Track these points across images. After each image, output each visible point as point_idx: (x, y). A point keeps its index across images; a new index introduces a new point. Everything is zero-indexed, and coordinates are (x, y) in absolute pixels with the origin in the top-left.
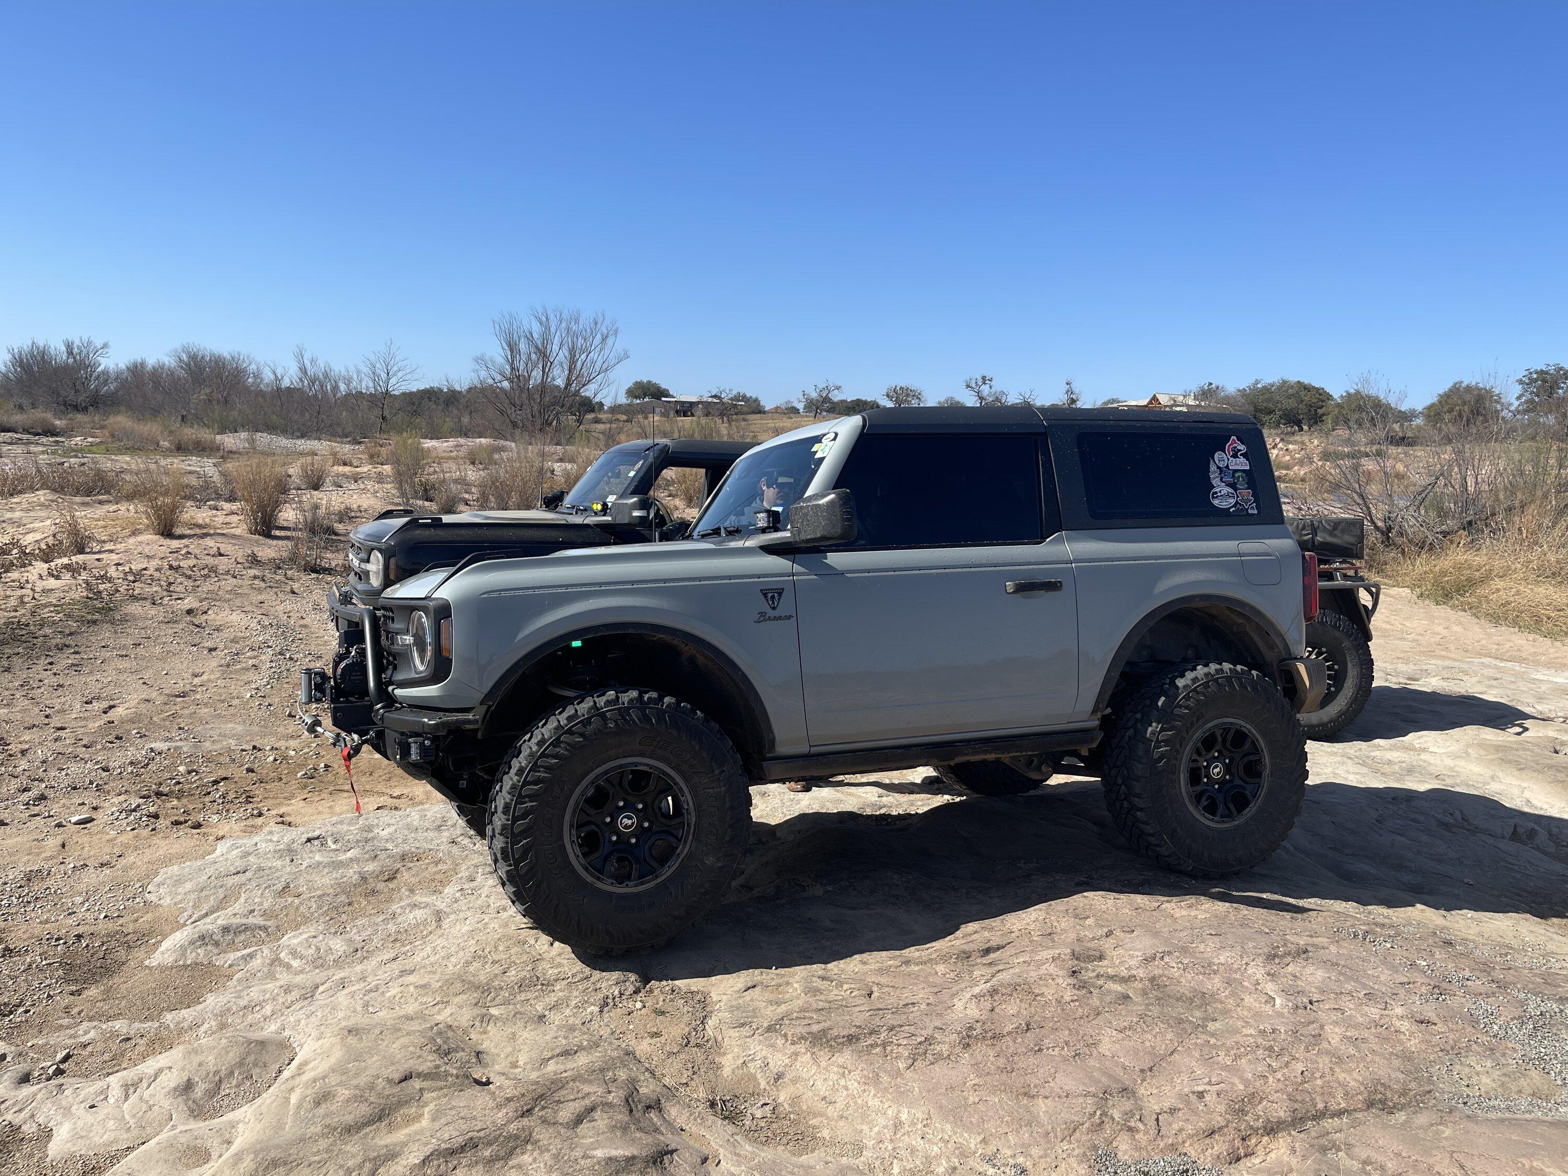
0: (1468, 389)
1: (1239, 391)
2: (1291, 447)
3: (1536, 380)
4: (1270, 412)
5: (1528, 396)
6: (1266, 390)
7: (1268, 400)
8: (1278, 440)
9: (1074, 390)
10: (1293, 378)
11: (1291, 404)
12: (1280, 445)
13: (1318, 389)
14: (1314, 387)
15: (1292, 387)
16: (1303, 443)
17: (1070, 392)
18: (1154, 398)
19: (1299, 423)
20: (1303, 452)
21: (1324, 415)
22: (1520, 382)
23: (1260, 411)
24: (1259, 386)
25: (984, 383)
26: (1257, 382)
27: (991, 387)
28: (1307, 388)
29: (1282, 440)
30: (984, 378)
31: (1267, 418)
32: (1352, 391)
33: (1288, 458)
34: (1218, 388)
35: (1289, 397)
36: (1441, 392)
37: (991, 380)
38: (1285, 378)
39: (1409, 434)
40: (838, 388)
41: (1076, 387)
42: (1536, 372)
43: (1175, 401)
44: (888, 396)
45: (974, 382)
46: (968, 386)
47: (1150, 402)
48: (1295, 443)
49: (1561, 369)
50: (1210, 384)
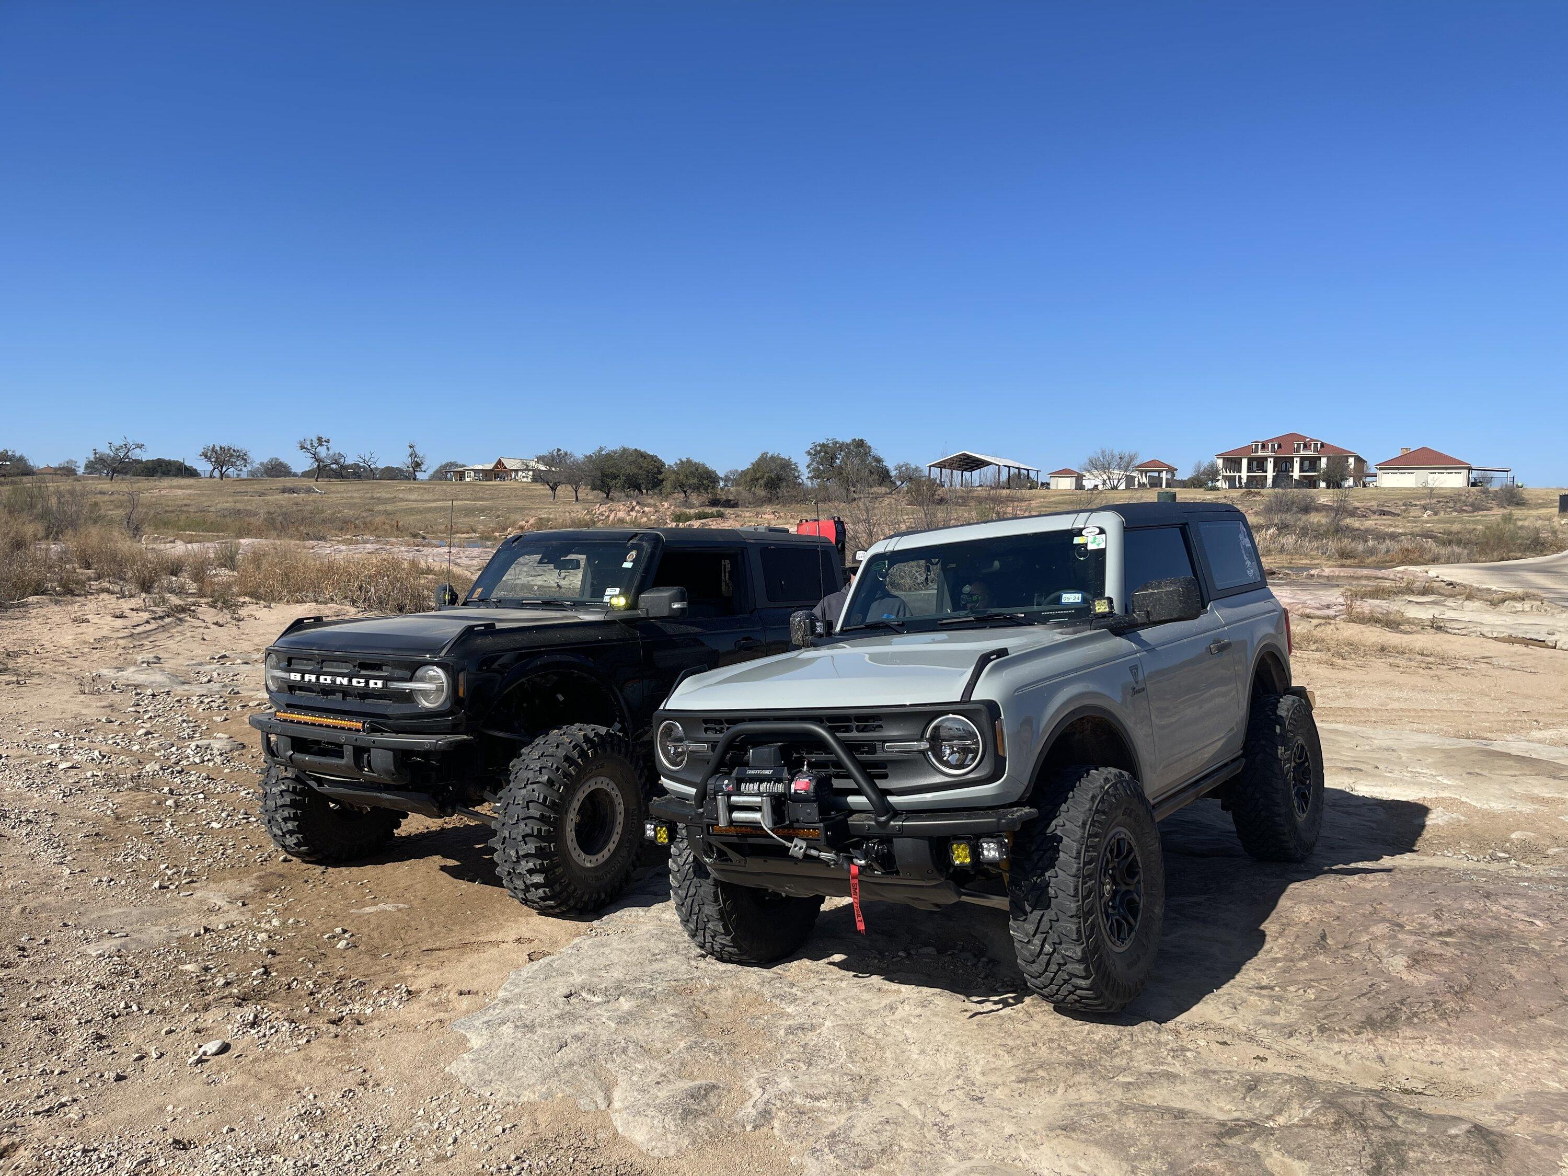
0: (773, 458)
1: (586, 457)
2: (646, 509)
3: (820, 452)
4: (615, 477)
5: (814, 465)
6: (609, 456)
7: (612, 466)
8: (634, 503)
9: (418, 453)
10: (632, 447)
11: (634, 470)
12: (637, 508)
13: (652, 457)
14: (649, 455)
15: (631, 455)
16: (655, 506)
17: (413, 455)
18: (500, 462)
19: (637, 487)
20: (657, 514)
21: (663, 480)
22: (809, 453)
23: (607, 476)
24: (604, 453)
25: (321, 445)
26: (601, 449)
27: (328, 449)
28: (643, 456)
29: (638, 503)
30: (320, 439)
31: (614, 482)
32: (684, 459)
33: (645, 519)
34: (566, 454)
35: (630, 463)
36: (754, 461)
37: (328, 441)
38: (626, 446)
39: (731, 497)
40: (140, 446)
41: (419, 451)
42: (820, 446)
43: (527, 466)
44: (205, 455)
45: (309, 443)
46: (302, 448)
47: (496, 467)
48: (649, 505)
49: (837, 442)
50: (559, 450)
